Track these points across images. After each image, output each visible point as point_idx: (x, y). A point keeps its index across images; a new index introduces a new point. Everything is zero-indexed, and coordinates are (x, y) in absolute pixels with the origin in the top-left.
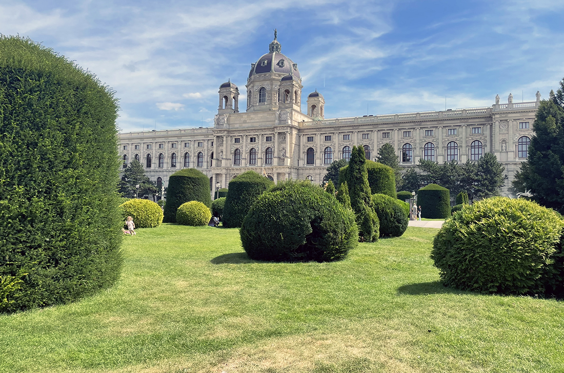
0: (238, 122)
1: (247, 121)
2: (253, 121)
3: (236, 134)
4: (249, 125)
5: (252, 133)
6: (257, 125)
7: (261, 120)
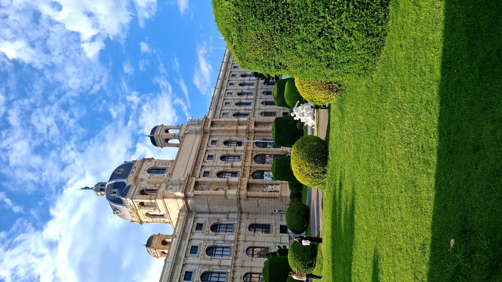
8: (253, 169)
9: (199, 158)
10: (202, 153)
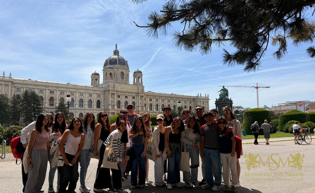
0: (120, 88)
1: (124, 88)
2: (127, 88)
3: (119, 93)
4: (125, 90)
5: (127, 94)
6: (129, 90)
7: (131, 89)
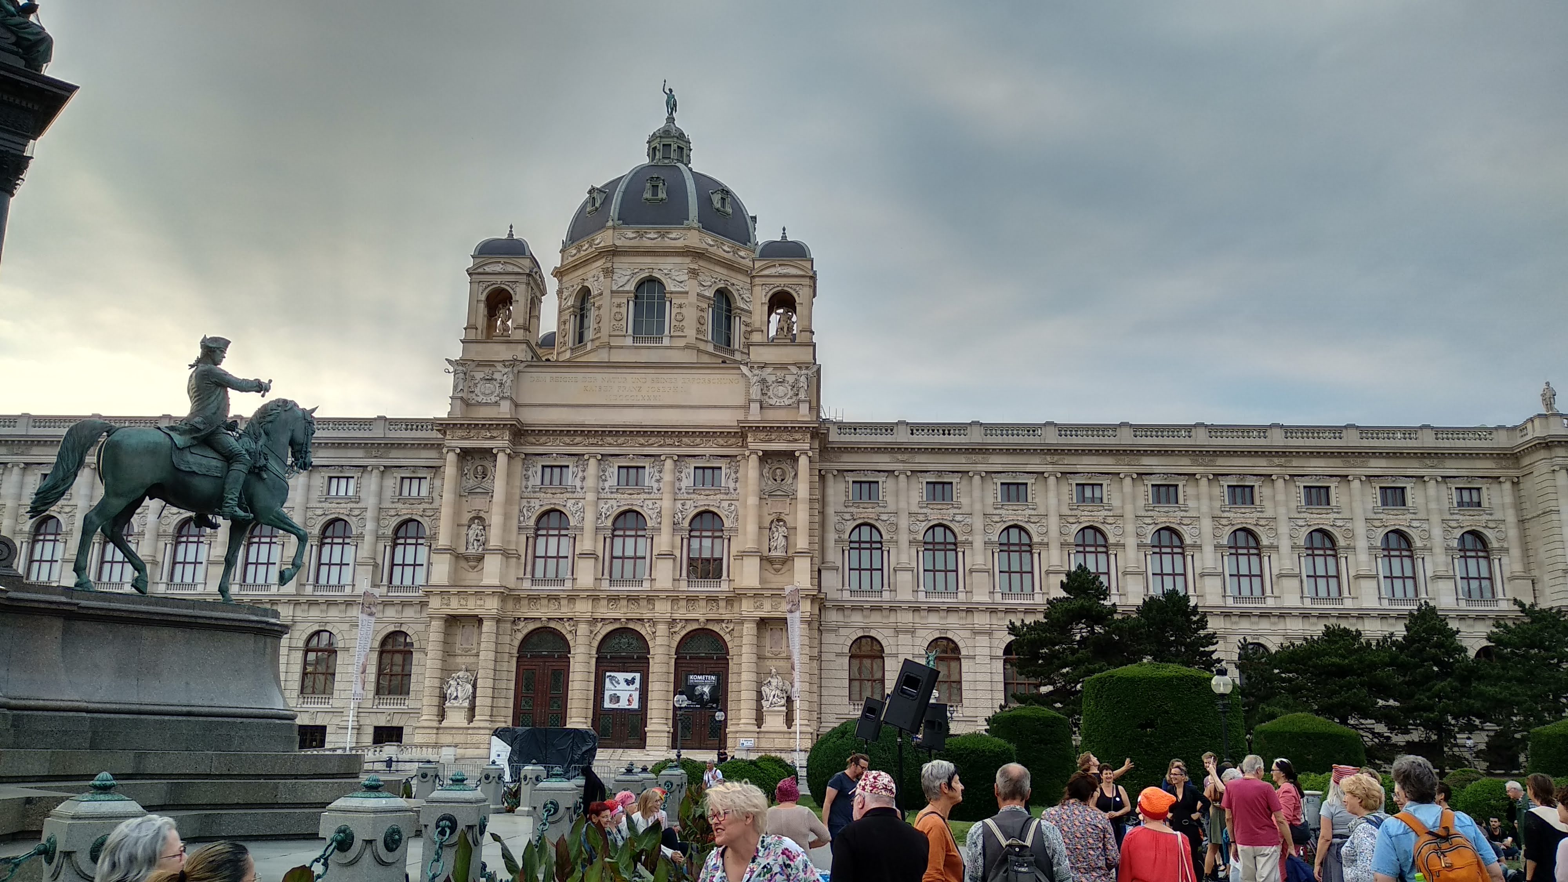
8: (568, 628)
9: (621, 440)
10: (642, 445)
